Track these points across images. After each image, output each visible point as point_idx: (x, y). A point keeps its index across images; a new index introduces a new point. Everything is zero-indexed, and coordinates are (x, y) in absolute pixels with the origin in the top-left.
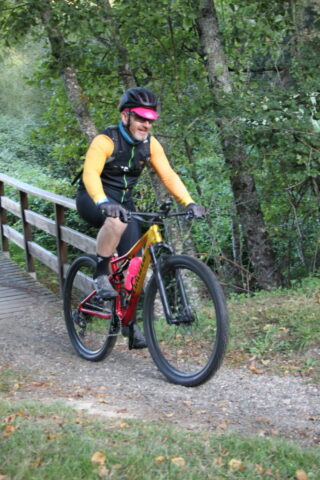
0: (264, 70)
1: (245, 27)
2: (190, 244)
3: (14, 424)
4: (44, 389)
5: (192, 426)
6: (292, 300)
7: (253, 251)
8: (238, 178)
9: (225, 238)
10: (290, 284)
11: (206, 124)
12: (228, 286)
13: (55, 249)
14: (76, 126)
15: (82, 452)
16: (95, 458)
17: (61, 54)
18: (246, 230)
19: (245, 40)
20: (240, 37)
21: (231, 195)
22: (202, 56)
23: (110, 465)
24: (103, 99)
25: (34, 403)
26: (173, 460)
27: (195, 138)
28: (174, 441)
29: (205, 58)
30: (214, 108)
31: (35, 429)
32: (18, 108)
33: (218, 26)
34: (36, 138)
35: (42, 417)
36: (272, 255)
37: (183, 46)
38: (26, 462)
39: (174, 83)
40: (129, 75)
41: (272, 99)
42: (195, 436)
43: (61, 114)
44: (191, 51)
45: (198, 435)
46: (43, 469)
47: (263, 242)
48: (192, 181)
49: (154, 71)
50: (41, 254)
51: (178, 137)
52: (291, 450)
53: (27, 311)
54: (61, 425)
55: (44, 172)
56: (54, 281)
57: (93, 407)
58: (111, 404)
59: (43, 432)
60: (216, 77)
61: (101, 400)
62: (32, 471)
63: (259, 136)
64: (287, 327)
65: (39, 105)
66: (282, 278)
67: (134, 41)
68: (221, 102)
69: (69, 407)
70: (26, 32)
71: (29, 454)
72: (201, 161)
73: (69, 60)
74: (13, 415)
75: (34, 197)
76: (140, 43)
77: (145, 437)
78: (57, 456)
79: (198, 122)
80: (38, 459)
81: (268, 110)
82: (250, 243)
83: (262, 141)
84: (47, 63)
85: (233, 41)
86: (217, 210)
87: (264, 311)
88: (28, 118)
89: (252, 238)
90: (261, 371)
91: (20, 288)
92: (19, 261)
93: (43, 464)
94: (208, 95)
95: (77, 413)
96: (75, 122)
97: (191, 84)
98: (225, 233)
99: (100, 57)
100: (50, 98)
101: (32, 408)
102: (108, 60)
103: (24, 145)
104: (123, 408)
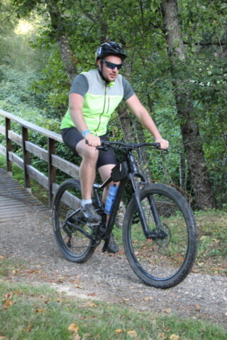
0: (210, 44)
1: (198, 11)
2: (148, 173)
3: (12, 300)
4: (34, 275)
5: (144, 309)
6: (222, 218)
7: (195, 180)
8: (187, 125)
9: (174, 169)
10: (222, 207)
11: (165, 83)
12: (175, 206)
13: (47, 171)
14: (66, 80)
15: (61, 323)
16: (71, 328)
17: (58, 26)
18: (190, 164)
19: (197, 21)
20: (194, 19)
21: (181, 137)
22: (164, 32)
23: (82, 333)
24: (88, 61)
25: (26, 285)
26: (129, 332)
27: (156, 94)
28: (129, 319)
29: (166, 34)
30: (171, 71)
31: (27, 304)
32: (23, 64)
33: (177, 9)
34: (36, 88)
35: (33, 296)
36: (209, 184)
37: (150, 23)
38: (20, 328)
39: (142, 50)
41: (215, 67)
42: (145, 316)
43: (55, 70)
44: (156, 27)
45: (148, 315)
46: (33, 333)
47: (203, 174)
49: (127, 41)
50: (36, 174)
51: (143, 92)
52: (216, 330)
53: (24, 217)
54: (46, 302)
55: (41, 113)
56: (45, 196)
57: (70, 290)
58: (84, 289)
59: (33, 307)
60: (173, 49)
61: (76, 285)
62: (24, 335)
63: (204, 94)
64: (218, 239)
65: (40, 63)
66: (216, 202)
67: (113, 18)
68: (177, 67)
69: (53, 289)
70: (33, 8)
71: (23, 322)
73: (64, 30)
74: (11, 293)
75: (33, 131)
76: (118, 19)
77: (108, 315)
78: (43, 324)
79: (158, 81)
80: (29, 326)
81: (212, 75)
82: (193, 174)
83: (206, 98)
84: (47, 31)
85: (188, 22)
87: (201, 226)
88: (31, 72)
89: (194, 170)
90: (197, 271)
91: (20, 200)
92: (19, 179)
93: (33, 330)
94: (167, 62)
95: (58, 294)
96: (66, 77)
97: (154, 52)
98: (175, 165)
99: (87, 29)
100: (48, 58)
101: (25, 288)
102: (93, 31)
103: (27, 92)
104: (92, 292)
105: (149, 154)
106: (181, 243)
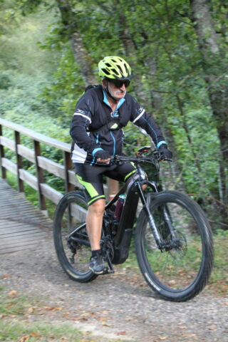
2: (182, 186)
4: (54, 313)
8: (224, 127)
9: (212, 180)
11: (196, 80)
12: (216, 223)
13: (64, 190)
17: (70, 22)
20: (227, 4)
21: (218, 142)
22: (193, 20)
25: (45, 326)
27: (186, 94)
29: (195, 23)
30: (203, 67)
32: (32, 68)
34: (48, 94)
35: (53, 338)
37: (176, 12)
40: (128, 39)
43: (68, 73)
44: (183, 16)
48: (183, 130)
49: (150, 35)
50: (52, 194)
53: (40, 244)
55: (55, 123)
57: (96, 329)
58: (112, 327)
60: (204, 40)
61: (103, 323)
65: (51, 65)
67: (133, 8)
68: (209, 61)
69: (76, 330)
70: (39, 3)
72: (191, 113)
73: (76, 27)
75: (46, 144)
76: (138, 10)
79: (188, 79)
84: (56, 29)
85: (220, 7)
86: (206, 155)
88: (41, 76)
91: (35, 224)
92: (33, 200)
94: (198, 56)
95: (83, 335)
96: (81, 80)
97: (183, 45)
98: (213, 175)
99: (103, 23)
100: (60, 59)
101: (44, 329)
102: (110, 25)
103: (38, 100)
104: (123, 331)
105: (182, 164)
106: (225, 267)
